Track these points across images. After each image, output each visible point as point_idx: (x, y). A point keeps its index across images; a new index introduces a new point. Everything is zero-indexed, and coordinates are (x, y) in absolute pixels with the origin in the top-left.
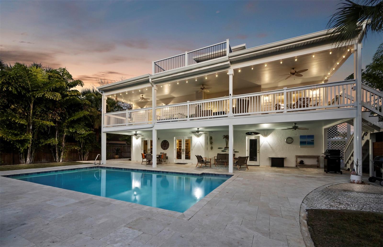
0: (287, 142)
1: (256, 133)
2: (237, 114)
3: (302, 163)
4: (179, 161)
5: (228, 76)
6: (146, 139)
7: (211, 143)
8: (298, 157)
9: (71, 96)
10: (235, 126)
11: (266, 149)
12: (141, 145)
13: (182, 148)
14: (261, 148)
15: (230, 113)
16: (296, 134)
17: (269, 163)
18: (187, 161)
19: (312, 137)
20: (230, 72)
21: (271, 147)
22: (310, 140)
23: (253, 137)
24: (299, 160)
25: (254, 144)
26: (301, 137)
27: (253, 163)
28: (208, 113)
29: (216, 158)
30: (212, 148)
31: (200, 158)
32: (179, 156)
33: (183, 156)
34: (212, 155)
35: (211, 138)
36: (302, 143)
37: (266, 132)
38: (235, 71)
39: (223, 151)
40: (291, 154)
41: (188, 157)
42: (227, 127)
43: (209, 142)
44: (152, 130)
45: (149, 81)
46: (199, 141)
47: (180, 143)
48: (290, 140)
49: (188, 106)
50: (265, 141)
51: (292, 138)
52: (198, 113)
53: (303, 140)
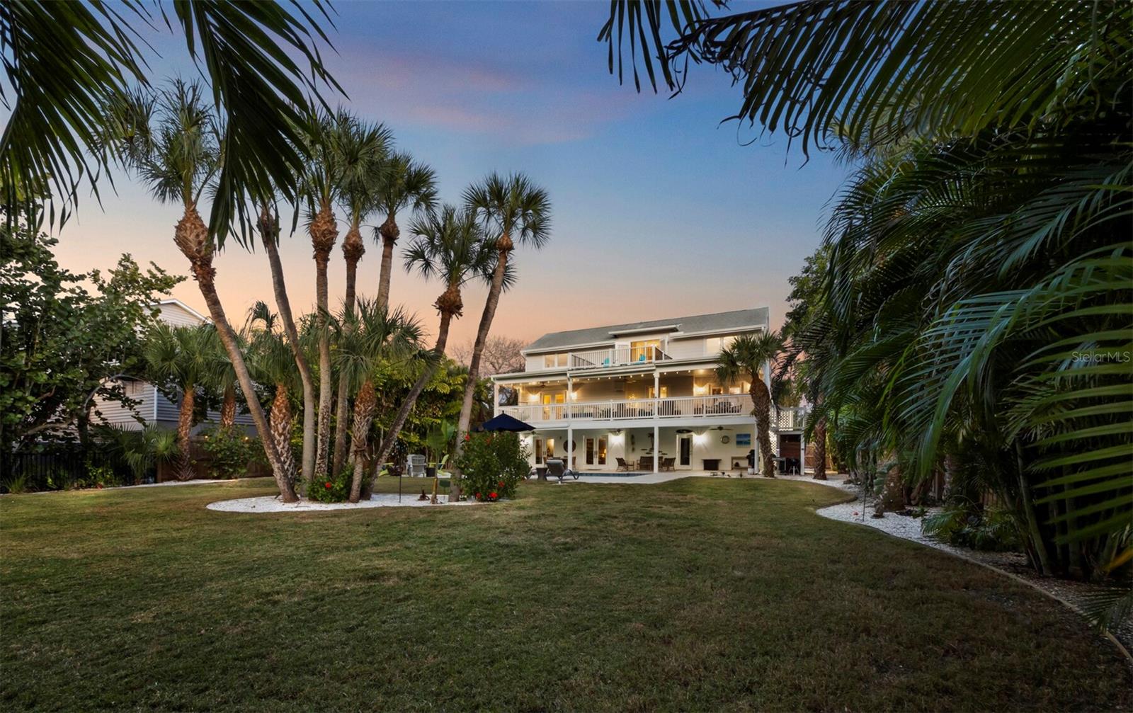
0: (722, 442)
1: (688, 431)
2: (663, 416)
3: (737, 465)
4: (590, 466)
6: (540, 438)
7: (633, 443)
8: (733, 458)
10: (660, 429)
11: (700, 449)
12: (532, 447)
13: (594, 450)
14: (695, 447)
15: (656, 416)
16: (733, 435)
17: (702, 467)
18: (602, 466)
19: (746, 436)
20: (656, 375)
21: (706, 448)
22: (746, 439)
23: (685, 436)
24: (735, 462)
25: (686, 444)
26: (738, 436)
27: (685, 467)
28: (632, 413)
29: (639, 461)
30: (633, 450)
31: (621, 462)
32: (590, 461)
33: (596, 460)
34: (634, 458)
35: (633, 437)
36: (739, 443)
37: (700, 430)
38: (661, 374)
39: (648, 453)
40: (726, 456)
41: (602, 461)
42: (652, 429)
43: (630, 442)
44: (567, 430)
45: (565, 374)
46: (617, 441)
47: (590, 444)
48: (726, 440)
49: (611, 403)
50: (699, 440)
51: (725, 437)
52: (622, 412)
53: (741, 439)
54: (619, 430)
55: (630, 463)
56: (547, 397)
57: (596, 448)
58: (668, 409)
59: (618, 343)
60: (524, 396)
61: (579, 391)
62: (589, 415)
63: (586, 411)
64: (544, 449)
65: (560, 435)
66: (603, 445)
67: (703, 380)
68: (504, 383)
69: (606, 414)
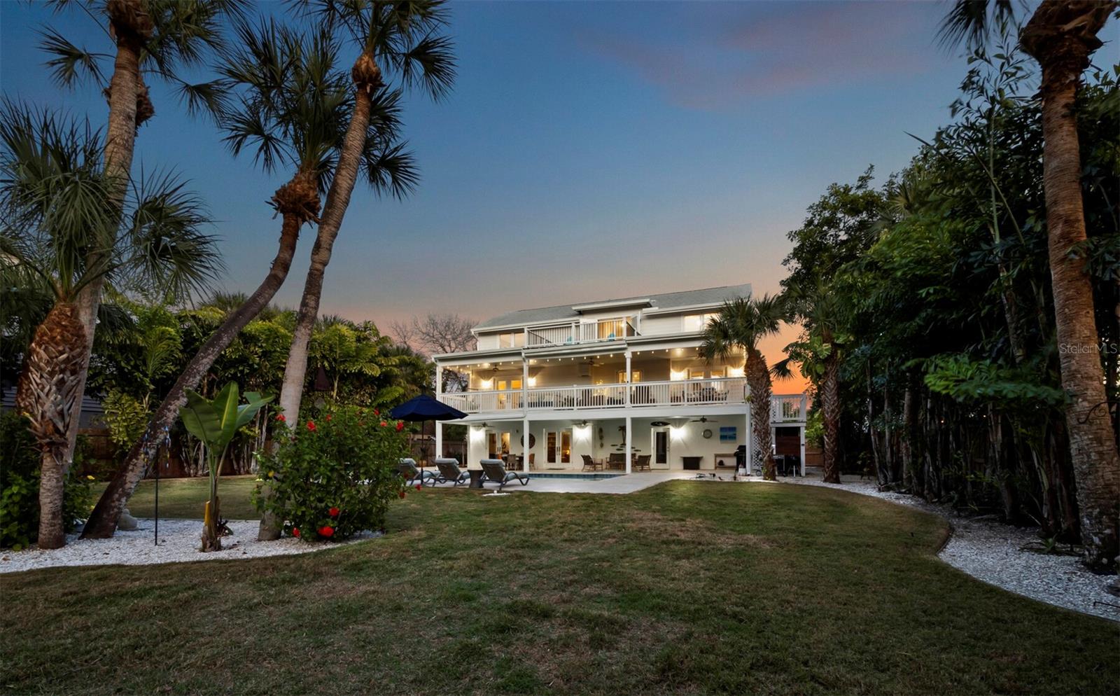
0: (704, 436)
1: (665, 424)
2: (636, 405)
3: (721, 463)
4: (552, 465)
5: (625, 359)
6: (493, 432)
7: (601, 438)
8: (717, 456)
9: (388, 366)
10: (633, 420)
11: (679, 446)
12: (484, 442)
13: (557, 446)
14: (671, 446)
15: (628, 404)
16: (715, 428)
17: (681, 466)
18: (565, 465)
19: (734, 429)
20: (628, 355)
21: (685, 444)
22: (731, 433)
23: (661, 429)
24: (718, 460)
25: (662, 439)
26: (722, 429)
27: (661, 466)
28: (599, 400)
29: (608, 460)
30: (602, 445)
31: (587, 460)
32: (551, 458)
33: (558, 457)
34: (603, 455)
35: (601, 431)
36: (723, 438)
37: (679, 422)
38: (634, 354)
39: (618, 450)
40: (709, 452)
41: (566, 459)
42: (624, 420)
43: (598, 437)
44: (523, 422)
45: (519, 354)
46: (582, 435)
47: (551, 438)
48: (708, 434)
49: (574, 390)
50: (678, 435)
51: (709, 431)
52: (588, 400)
53: (725, 434)
54: (585, 422)
55: (599, 462)
56: (502, 384)
57: (559, 443)
58: (642, 396)
59: (584, 320)
60: (476, 382)
61: (538, 376)
62: (550, 404)
63: (546, 399)
64: (499, 445)
65: (516, 427)
66: (567, 440)
67: (682, 364)
68: (448, 365)
69: (570, 402)
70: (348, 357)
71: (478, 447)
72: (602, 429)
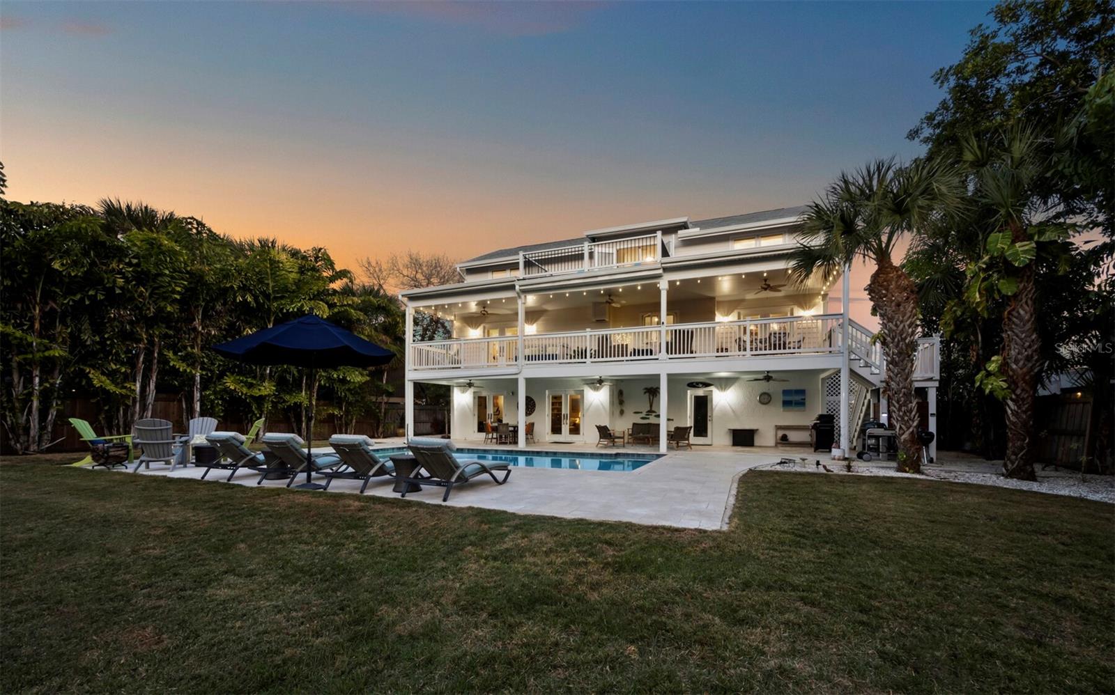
0: (761, 402)
1: (706, 385)
2: (674, 356)
3: (784, 438)
4: (557, 438)
5: (659, 291)
6: (484, 394)
7: (621, 403)
8: (778, 428)
9: (343, 306)
10: (670, 376)
11: (724, 414)
12: (472, 407)
13: (563, 412)
14: (716, 412)
15: (663, 355)
16: (774, 388)
17: (727, 440)
18: (574, 438)
19: (802, 392)
20: (663, 285)
21: (733, 411)
22: (797, 398)
23: (701, 392)
24: (780, 433)
25: (702, 405)
26: (785, 392)
27: (700, 440)
28: (622, 350)
29: (630, 432)
30: (622, 412)
31: (604, 432)
32: (556, 429)
33: (565, 428)
34: (622, 426)
35: (621, 393)
36: (786, 404)
37: (725, 383)
38: (672, 283)
39: (643, 418)
40: (766, 424)
41: (575, 429)
42: (656, 378)
43: (616, 402)
44: (517, 380)
45: (512, 287)
46: (598, 399)
47: (556, 403)
48: (765, 399)
49: (588, 337)
50: (723, 399)
51: (768, 395)
52: (606, 350)
53: (788, 398)
54: (601, 381)
55: (617, 435)
56: (495, 333)
57: (566, 410)
58: (680, 344)
59: (599, 250)
60: (461, 331)
61: (540, 322)
62: (554, 357)
63: (550, 351)
64: (490, 410)
65: (509, 386)
66: (576, 406)
67: (732, 304)
68: (421, 304)
69: (582, 354)
70: (285, 292)
71: (463, 413)
72: (622, 391)
